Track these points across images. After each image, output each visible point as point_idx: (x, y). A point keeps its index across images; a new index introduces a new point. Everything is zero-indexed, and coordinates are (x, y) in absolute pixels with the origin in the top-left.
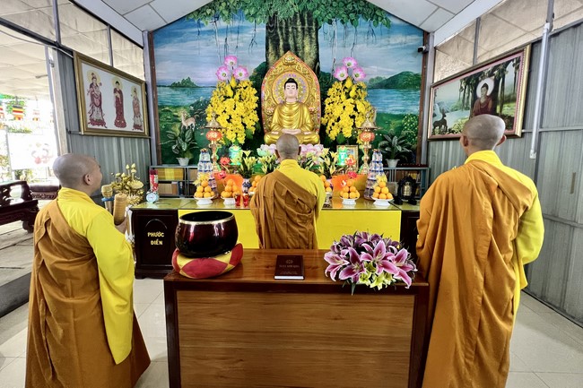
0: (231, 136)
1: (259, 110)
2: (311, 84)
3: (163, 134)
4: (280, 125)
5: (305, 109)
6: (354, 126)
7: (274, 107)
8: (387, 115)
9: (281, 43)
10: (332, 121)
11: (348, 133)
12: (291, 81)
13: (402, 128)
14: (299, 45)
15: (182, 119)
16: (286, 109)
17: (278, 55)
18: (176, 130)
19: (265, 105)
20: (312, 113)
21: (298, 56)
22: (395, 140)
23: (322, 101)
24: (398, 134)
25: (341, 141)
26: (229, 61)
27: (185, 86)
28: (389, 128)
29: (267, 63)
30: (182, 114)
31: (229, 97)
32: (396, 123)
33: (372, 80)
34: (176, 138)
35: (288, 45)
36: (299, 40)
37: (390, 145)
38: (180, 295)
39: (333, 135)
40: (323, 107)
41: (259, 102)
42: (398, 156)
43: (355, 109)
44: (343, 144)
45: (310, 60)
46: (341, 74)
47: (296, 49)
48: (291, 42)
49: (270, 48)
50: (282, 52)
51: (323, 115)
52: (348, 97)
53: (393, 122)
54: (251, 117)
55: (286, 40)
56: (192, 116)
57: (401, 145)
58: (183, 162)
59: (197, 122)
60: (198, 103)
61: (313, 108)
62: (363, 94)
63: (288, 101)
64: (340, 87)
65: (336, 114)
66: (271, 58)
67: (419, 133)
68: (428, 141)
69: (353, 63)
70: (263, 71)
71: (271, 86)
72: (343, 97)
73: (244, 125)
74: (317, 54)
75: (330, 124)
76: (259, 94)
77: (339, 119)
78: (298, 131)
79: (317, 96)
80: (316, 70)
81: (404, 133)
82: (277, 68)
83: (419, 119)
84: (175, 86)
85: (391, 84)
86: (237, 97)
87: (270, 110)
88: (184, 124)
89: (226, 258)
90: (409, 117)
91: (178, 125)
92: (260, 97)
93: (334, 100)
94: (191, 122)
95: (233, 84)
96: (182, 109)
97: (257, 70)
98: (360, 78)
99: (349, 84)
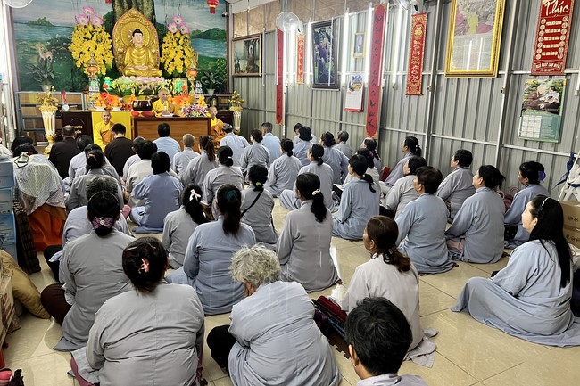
1: (113, 50)
2: (150, 33)
6: (184, 65)
8: (205, 57)
10: (168, 60)
11: (180, 70)
12: (138, 31)
13: (216, 67)
15: (40, 52)
16: (135, 51)
17: (122, 6)
18: (35, 62)
19: (116, 45)
20: (153, 54)
21: (138, 9)
22: (212, 75)
23: (160, 44)
24: (213, 71)
25: (176, 75)
26: (87, 11)
27: (43, 24)
28: (207, 67)
29: (114, 12)
30: (40, 48)
31: (88, 39)
32: (211, 64)
33: (194, 32)
34: (35, 68)
35: (131, 0)
37: (208, 79)
38: (139, 123)
39: (170, 71)
40: (161, 50)
41: (112, 44)
42: (214, 86)
43: (184, 54)
44: (177, 77)
45: (148, 13)
46: (173, 28)
47: (137, 5)
49: (117, 0)
50: (126, 5)
51: (161, 56)
52: (179, 45)
54: (108, 55)
56: (50, 50)
57: (216, 79)
58: (46, 88)
59: (54, 56)
60: (54, 39)
61: (154, 50)
62: (189, 42)
64: (173, 37)
65: (171, 56)
66: (117, 9)
67: (227, 71)
68: (233, 77)
69: (180, 20)
71: (120, 31)
72: (175, 44)
73: (104, 61)
74: (153, 10)
75: (167, 63)
76: (111, 38)
77: (173, 60)
78: (146, 68)
79: (156, 42)
80: (154, 22)
81: (217, 70)
82: (124, 18)
83: (226, 61)
84: (32, 24)
85: (207, 35)
86: (95, 38)
87: (121, 50)
88: (42, 56)
90: (220, 60)
91: (36, 57)
93: (168, 45)
94: (49, 55)
95: (91, 28)
96: (39, 43)
97: (106, 17)
98: (186, 31)
99: (178, 35)
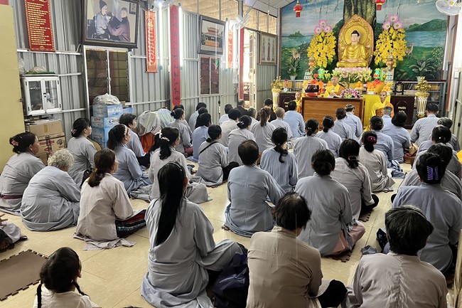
0: (319, 64)
1: (336, 49)
2: (368, 32)
3: (283, 62)
4: (347, 57)
5: (362, 48)
7: (345, 46)
8: (421, 48)
9: (353, 8)
10: (379, 53)
12: (355, 32)
13: (431, 56)
14: (364, 8)
15: (294, 54)
17: (350, 15)
18: (290, 60)
19: (340, 45)
20: (367, 49)
21: (362, 16)
23: (375, 41)
25: (381, 65)
26: (322, 22)
27: (297, 36)
28: (422, 56)
29: (343, 20)
30: (294, 51)
31: (320, 42)
32: (426, 53)
33: (411, 26)
34: (289, 65)
35: (357, 9)
36: (364, 5)
37: (420, 67)
38: (305, 101)
39: (377, 62)
40: (375, 45)
41: (337, 44)
42: (425, 74)
45: (369, 17)
46: (386, 27)
47: (362, 11)
48: (359, 7)
49: (346, 11)
50: (353, 13)
51: (374, 50)
52: (391, 39)
53: (425, 52)
54: (331, 53)
55: (356, 6)
56: (299, 52)
58: (293, 78)
59: (301, 56)
60: (303, 45)
61: (369, 46)
62: (402, 36)
63: (353, 44)
64: (387, 33)
65: (381, 50)
66: (346, 17)
69: (396, 18)
70: (341, 25)
71: (344, 35)
72: (388, 39)
73: (327, 57)
74: (375, 13)
75: (377, 55)
76: (337, 40)
78: (355, 60)
79: (372, 39)
80: (373, 24)
81: (431, 59)
82: (349, 23)
83: (442, 50)
84: (291, 36)
86: (324, 42)
87: (342, 48)
88: (294, 57)
89: (316, 93)
90: (436, 49)
91: (291, 58)
92: (337, 41)
93: (382, 41)
94: (298, 56)
95: (323, 35)
96: (294, 49)
97: (337, 25)
98: (400, 26)
99: (392, 31)
